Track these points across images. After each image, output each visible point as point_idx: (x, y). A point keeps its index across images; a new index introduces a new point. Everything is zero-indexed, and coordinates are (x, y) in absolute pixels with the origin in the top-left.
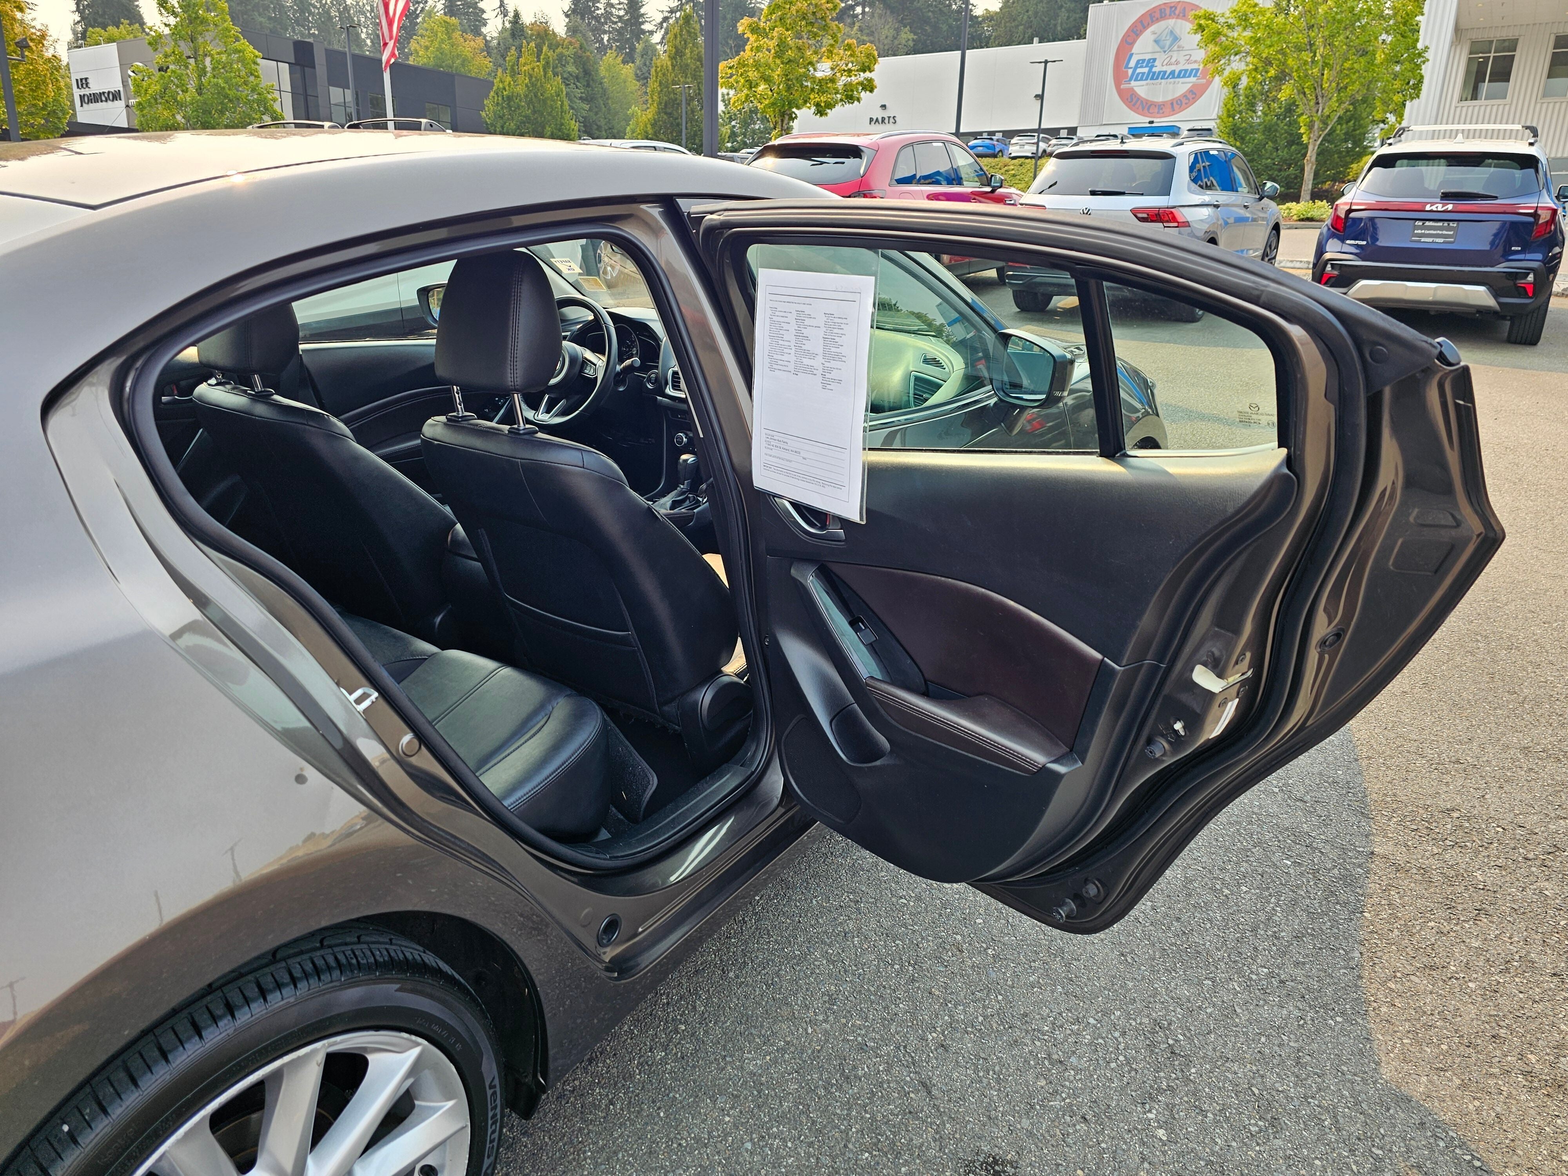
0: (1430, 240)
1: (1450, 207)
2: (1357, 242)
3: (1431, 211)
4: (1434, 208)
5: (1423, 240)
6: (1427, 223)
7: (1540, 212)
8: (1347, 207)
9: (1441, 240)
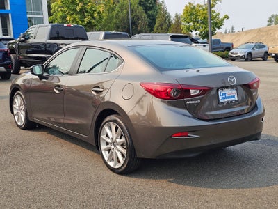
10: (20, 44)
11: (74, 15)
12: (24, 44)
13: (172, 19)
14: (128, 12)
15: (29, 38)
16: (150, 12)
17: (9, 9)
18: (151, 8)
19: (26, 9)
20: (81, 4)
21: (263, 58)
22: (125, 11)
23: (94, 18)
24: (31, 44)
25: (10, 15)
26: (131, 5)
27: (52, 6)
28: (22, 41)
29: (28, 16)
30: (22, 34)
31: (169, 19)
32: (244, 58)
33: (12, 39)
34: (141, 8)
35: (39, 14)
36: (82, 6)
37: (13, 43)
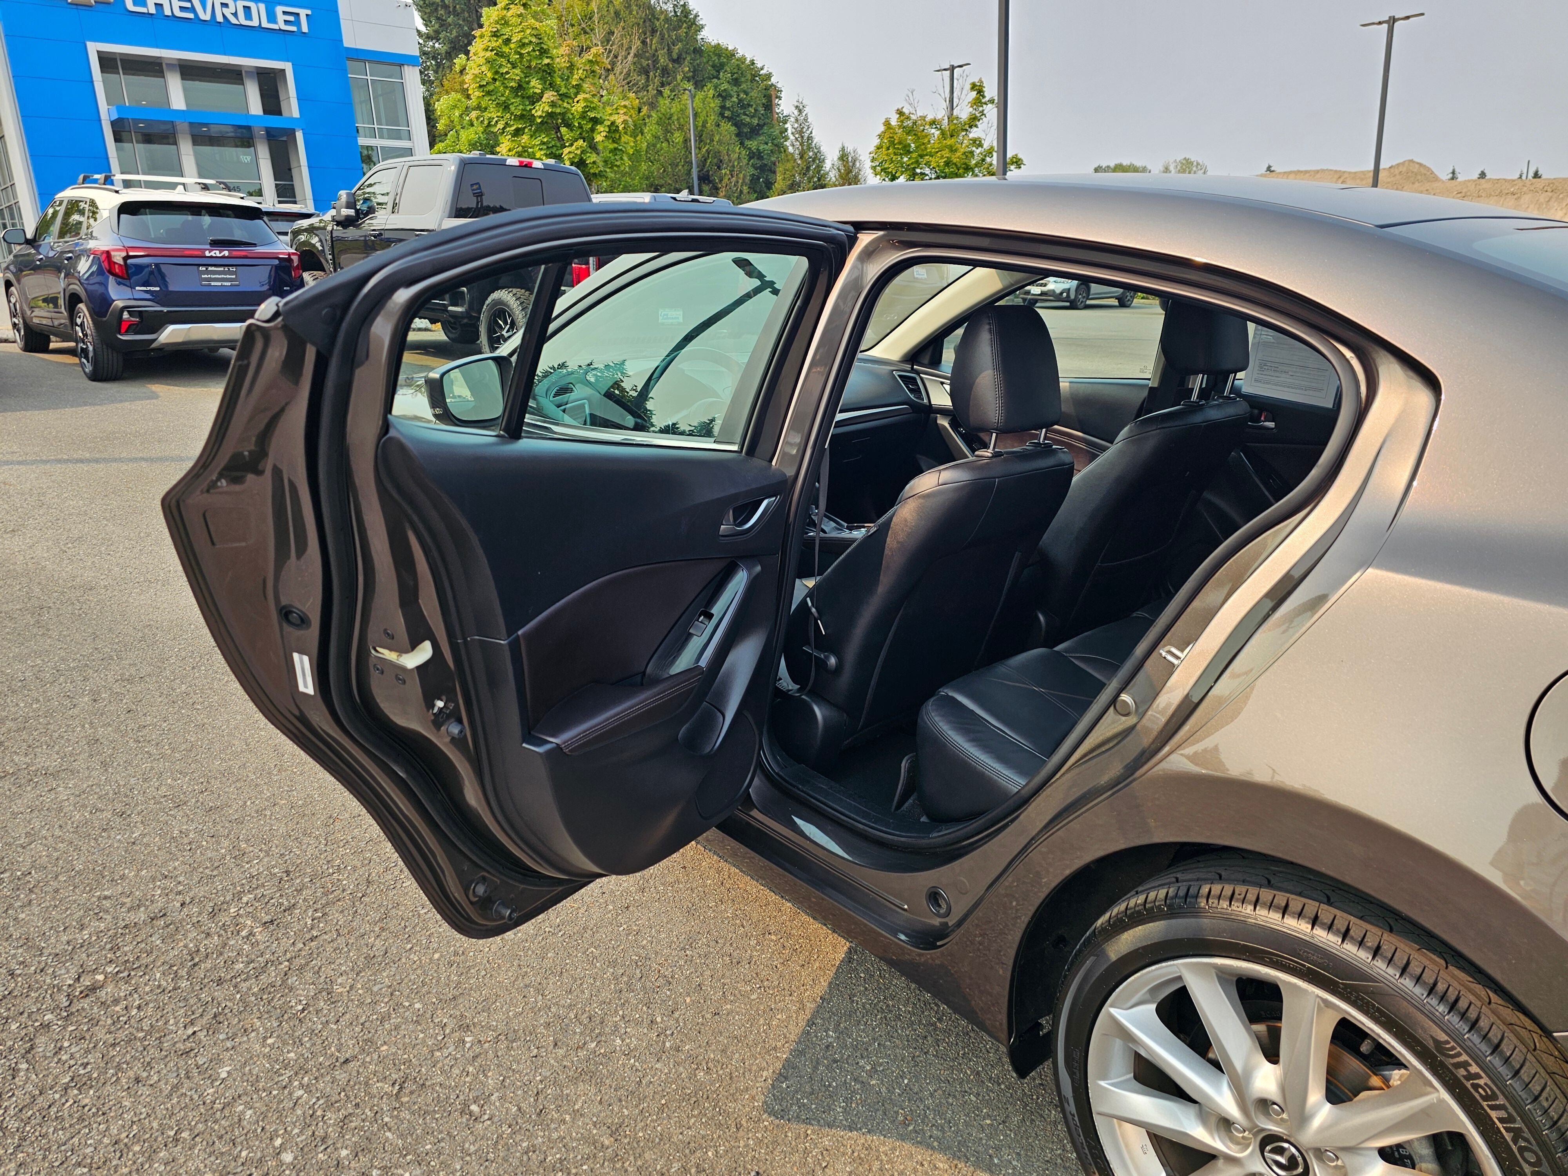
0: (220, 284)
1: (226, 253)
2: (149, 288)
3: (211, 257)
4: (212, 254)
5: (213, 284)
6: (210, 268)
7: (292, 257)
8: (124, 254)
9: (229, 284)
10: (339, 231)
11: (525, 139)
12: (351, 233)
13: (827, 165)
14: (686, 141)
15: (371, 210)
16: (753, 144)
17: (296, 114)
18: (755, 131)
19: (352, 119)
20: (549, 96)
21: (1119, 299)
22: (678, 137)
23: (593, 147)
24: (379, 235)
25: (299, 136)
26: (696, 115)
27: (440, 106)
28: (346, 223)
29: (362, 141)
30: (343, 194)
31: (819, 168)
32: (1067, 299)
33: (308, 216)
34: (728, 128)
35: (397, 135)
36: (553, 104)
37: (311, 230)
